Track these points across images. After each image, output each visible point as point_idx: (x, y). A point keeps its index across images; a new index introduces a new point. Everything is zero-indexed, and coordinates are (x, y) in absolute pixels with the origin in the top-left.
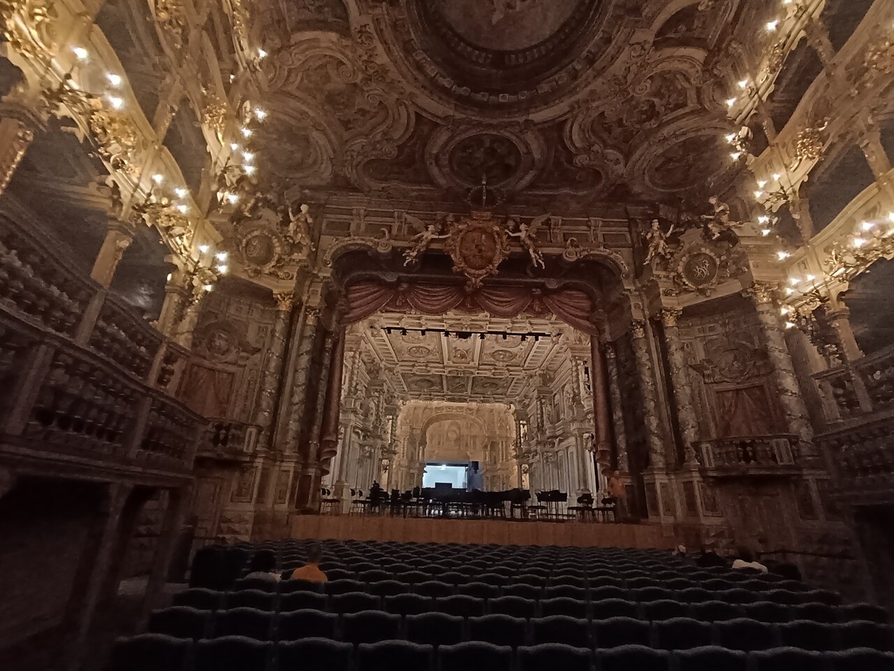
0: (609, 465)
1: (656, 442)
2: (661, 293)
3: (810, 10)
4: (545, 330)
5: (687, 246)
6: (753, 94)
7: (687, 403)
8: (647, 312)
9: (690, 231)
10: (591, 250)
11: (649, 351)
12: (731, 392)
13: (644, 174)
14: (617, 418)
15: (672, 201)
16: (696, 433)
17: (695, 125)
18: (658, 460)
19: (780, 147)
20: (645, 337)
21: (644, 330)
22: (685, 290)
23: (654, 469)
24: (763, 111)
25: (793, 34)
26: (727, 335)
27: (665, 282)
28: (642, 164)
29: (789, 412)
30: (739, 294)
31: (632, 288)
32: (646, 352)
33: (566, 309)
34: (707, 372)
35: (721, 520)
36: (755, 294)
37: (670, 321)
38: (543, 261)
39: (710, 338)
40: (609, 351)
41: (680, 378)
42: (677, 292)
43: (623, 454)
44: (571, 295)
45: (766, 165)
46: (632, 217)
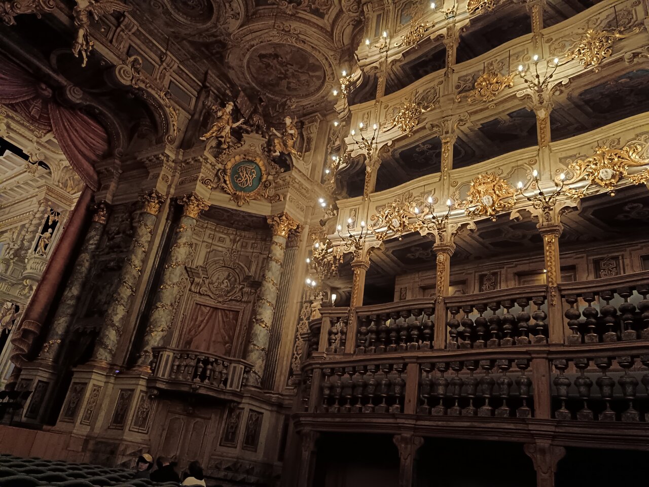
0: (26, 351)
1: (111, 336)
2: (200, 178)
3: (457, 18)
4: (26, 147)
5: (245, 147)
6: (385, 50)
7: (169, 304)
8: (172, 191)
9: (254, 134)
10: (150, 86)
11: (153, 233)
12: (208, 308)
13: (248, 50)
14: (70, 295)
15: (253, 96)
16: (163, 338)
17: (316, 42)
18: (103, 357)
19: (383, 106)
20: (157, 216)
21: (160, 207)
22: (223, 188)
23: (95, 367)
24: (383, 68)
25: (437, 26)
26: (232, 251)
27: (209, 169)
28: (252, 39)
29: (255, 342)
30: (265, 219)
31: (172, 156)
32: (150, 232)
33: (73, 136)
34: (197, 280)
35: (146, 437)
36: (278, 224)
37: (193, 211)
38: (87, 56)
39: (216, 248)
40: (102, 213)
41: (175, 275)
42: (214, 186)
43: (55, 342)
44: (88, 124)
45: (364, 114)
46: (208, 85)
